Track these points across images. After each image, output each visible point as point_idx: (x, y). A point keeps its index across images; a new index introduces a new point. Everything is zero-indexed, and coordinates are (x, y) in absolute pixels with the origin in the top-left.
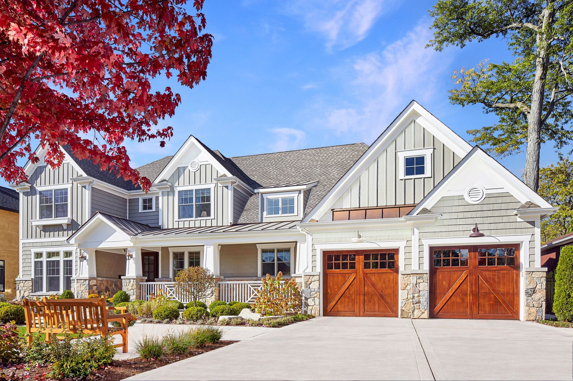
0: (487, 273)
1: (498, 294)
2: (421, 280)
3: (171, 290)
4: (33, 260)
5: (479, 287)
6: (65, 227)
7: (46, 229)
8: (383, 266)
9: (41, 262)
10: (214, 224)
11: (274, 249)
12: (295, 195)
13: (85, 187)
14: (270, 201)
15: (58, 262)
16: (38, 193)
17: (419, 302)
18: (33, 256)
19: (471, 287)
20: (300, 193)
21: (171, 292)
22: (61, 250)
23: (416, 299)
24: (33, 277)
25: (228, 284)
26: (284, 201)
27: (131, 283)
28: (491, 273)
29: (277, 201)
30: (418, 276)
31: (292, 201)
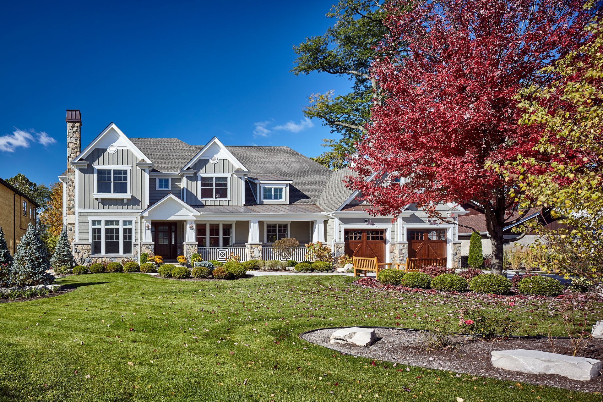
0: (432, 244)
1: (437, 255)
2: (404, 247)
3: (222, 253)
4: (90, 228)
5: (429, 251)
6: (125, 201)
7: (106, 202)
8: (377, 238)
9: (99, 230)
10: (231, 204)
11: (276, 224)
12: (284, 188)
13: (144, 170)
14: (265, 189)
15: (117, 230)
16: (95, 171)
17: (403, 260)
18: (90, 224)
19: (425, 251)
20: (287, 186)
21: (222, 254)
22: (121, 220)
23: (401, 258)
24: (90, 241)
25: (267, 249)
26: (276, 190)
27: (194, 247)
28: (434, 244)
29: (270, 190)
30: (403, 245)
31: (281, 190)
